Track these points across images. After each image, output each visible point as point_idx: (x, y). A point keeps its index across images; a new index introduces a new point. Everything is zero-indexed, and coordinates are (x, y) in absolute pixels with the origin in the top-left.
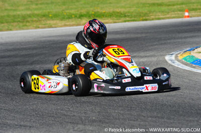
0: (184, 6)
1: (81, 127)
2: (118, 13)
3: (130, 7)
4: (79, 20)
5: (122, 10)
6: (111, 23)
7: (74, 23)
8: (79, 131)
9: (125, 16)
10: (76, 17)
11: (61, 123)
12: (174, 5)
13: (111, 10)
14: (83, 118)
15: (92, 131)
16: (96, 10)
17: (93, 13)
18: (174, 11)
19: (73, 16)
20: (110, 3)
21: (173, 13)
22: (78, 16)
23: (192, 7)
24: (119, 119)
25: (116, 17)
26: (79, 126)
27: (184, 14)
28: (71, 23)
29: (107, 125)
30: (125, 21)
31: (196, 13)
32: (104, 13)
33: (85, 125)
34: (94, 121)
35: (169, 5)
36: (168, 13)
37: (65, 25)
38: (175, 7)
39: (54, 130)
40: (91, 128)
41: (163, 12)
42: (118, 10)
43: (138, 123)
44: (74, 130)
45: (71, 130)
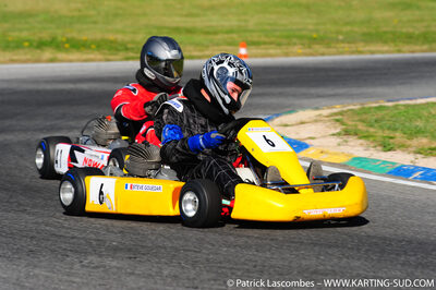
0: (235, 36)
1: (94, 259)
2: (112, 42)
3: (134, 33)
4: (39, 51)
5: (120, 37)
6: (100, 60)
7: (29, 57)
8: (93, 268)
9: (127, 49)
10: (31, 45)
11: (53, 251)
12: (215, 33)
13: (98, 36)
14: (94, 243)
15: (118, 268)
16: (69, 36)
17: (64, 39)
18: (218, 45)
19: (26, 44)
20: (95, 23)
21: (216, 48)
22: (35, 44)
23: (250, 39)
24: (165, 248)
25: (109, 50)
26: (90, 258)
27: (238, 50)
28: (23, 57)
29: (145, 257)
30: (127, 59)
31: (259, 51)
32: (86, 41)
33: (100, 256)
34: (116, 249)
35: (208, 33)
36: (207, 47)
37: (13, 61)
38: (220, 37)
39: (43, 264)
40: (114, 264)
41: (197, 45)
42: (111, 37)
43: (205, 256)
44: (83, 266)
45: (77, 266)
